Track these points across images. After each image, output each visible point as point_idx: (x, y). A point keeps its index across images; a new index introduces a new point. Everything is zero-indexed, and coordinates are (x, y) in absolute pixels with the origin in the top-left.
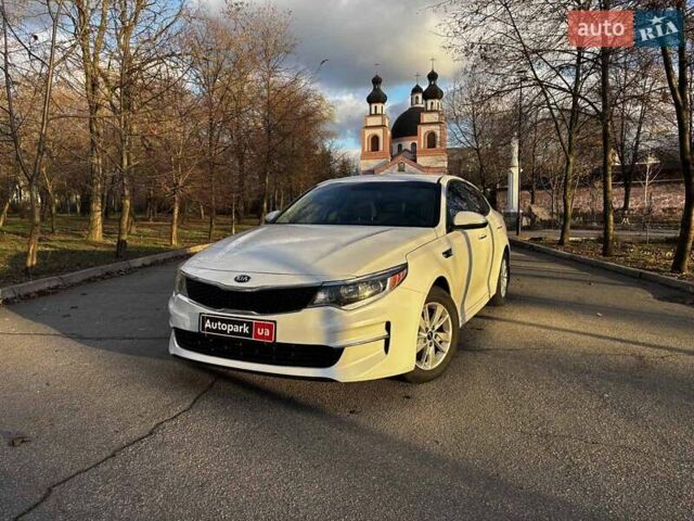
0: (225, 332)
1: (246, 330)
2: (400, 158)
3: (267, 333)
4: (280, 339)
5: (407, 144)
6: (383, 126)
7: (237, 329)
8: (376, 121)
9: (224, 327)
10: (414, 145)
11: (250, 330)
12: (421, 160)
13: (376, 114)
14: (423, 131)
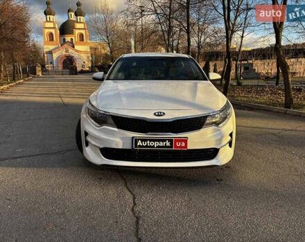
0: (153, 147)
1: (168, 144)
2: (66, 45)
3: (183, 144)
4: (190, 147)
5: (68, 38)
6: (54, 28)
7: (161, 144)
8: (51, 25)
9: (152, 144)
10: (72, 39)
11: (171, 144)
12: (77, 47)
13: (50, 21)
14: (77, 32)
